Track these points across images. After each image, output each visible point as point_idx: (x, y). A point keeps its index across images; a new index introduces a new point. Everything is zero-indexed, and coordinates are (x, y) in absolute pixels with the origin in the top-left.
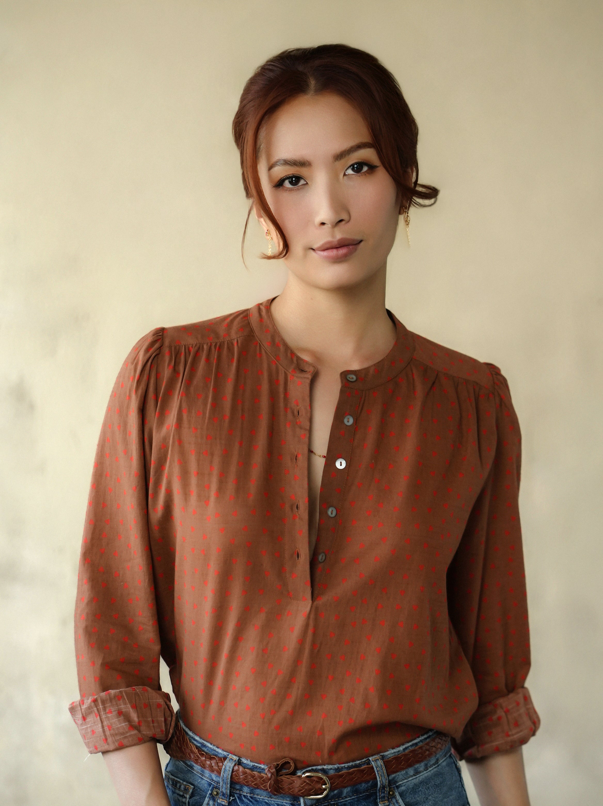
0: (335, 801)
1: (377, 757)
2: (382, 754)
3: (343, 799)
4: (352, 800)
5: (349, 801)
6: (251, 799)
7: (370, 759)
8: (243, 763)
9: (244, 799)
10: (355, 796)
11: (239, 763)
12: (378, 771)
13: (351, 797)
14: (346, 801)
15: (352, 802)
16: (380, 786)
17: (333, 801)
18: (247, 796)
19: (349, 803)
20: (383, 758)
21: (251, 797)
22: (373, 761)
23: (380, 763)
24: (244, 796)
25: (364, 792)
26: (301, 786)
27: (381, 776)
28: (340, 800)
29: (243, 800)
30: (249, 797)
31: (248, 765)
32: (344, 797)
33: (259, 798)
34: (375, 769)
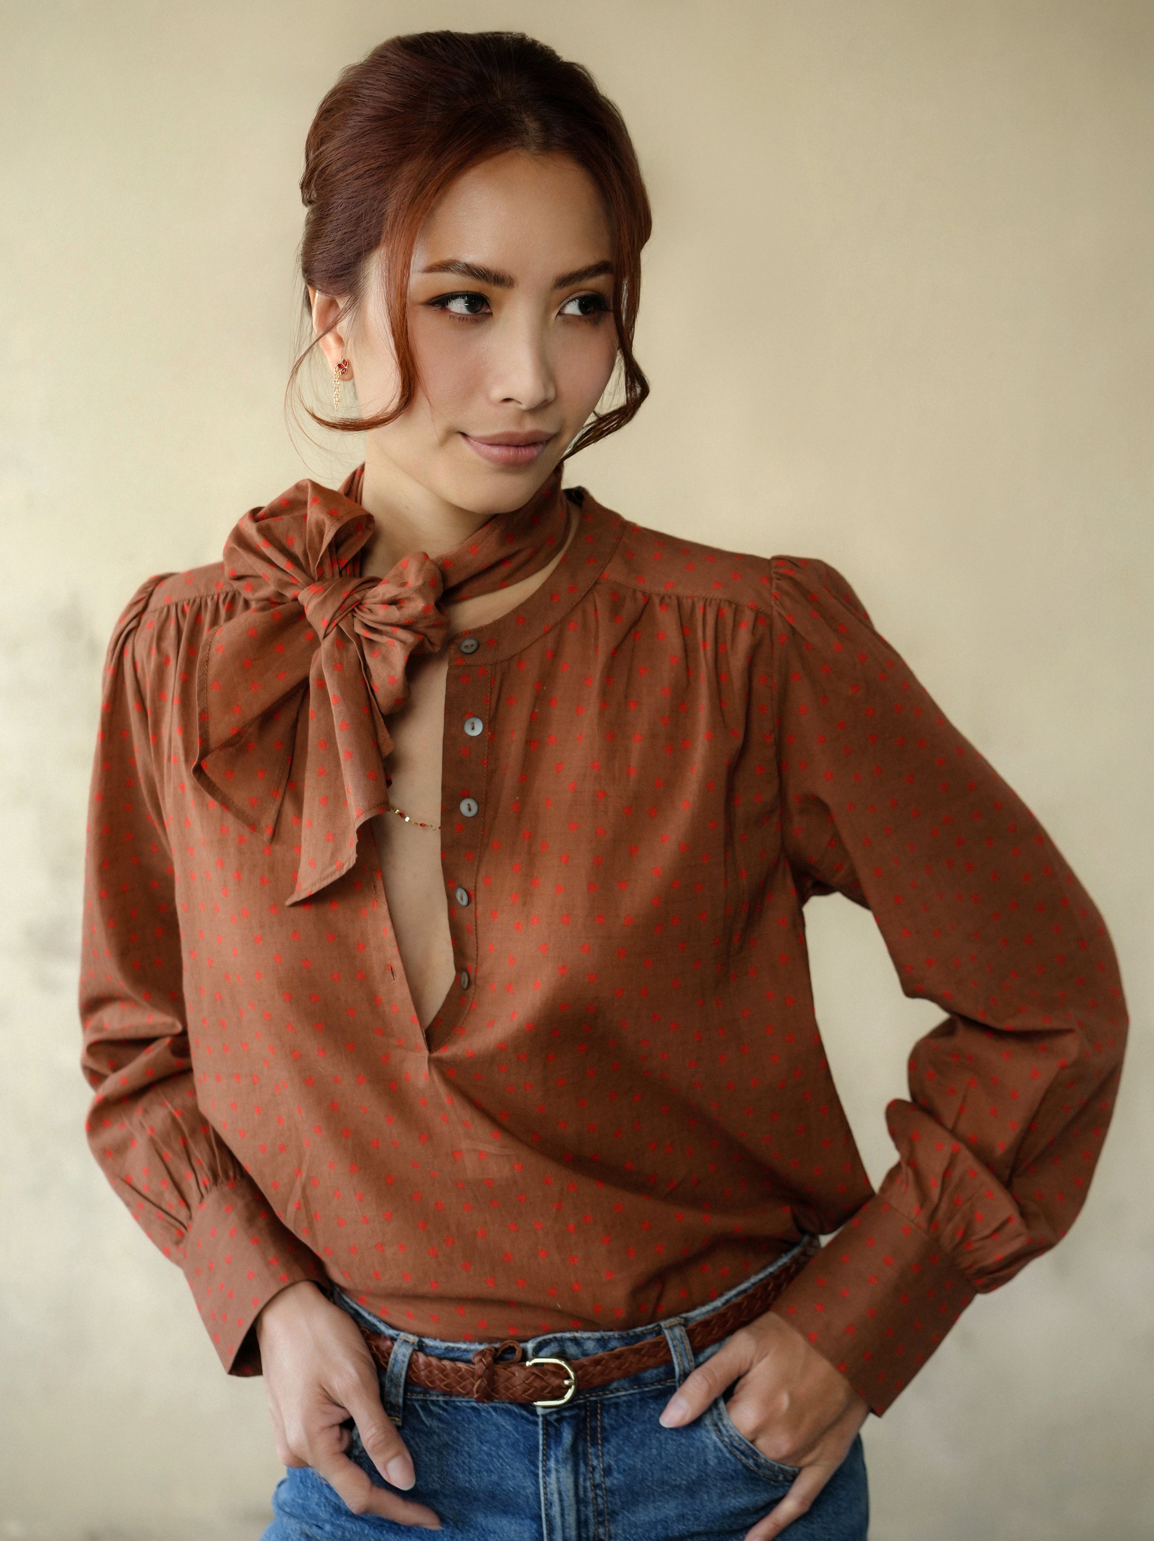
0: (598, 1396)
1: (673, 1321)
2: (684, 1315)
3: (612, 1392)
4: (630, 1398)
5: (625, 1398)
6: (445, 1406)
7: (662, 1324)
8: (427, 1346)
9: (432, 1408)
10: (634, 1389)
11: (421, 1347)
12: (674, 1347)
13: (626, 1390)
14: (618, 1397)
15: (630, 1401)
16: (680, 1372)
17: (594, 1396)
18: (438, 1401)
19: (624, 1401)
20: (685, 1323)
21: (445, 1402)
22: (667, 1328)
23: (678, 1332)
24: (433, 1402)
25: (652, 1384)
26: (526, 1382)
27: (681, 1355)
28: (607, 1394)
29: (431, 1411)
30: (442, 1404)
31: (437, 1348)
32: (615, 1389)
33: (460, 1402)
34: (670, 1342)
